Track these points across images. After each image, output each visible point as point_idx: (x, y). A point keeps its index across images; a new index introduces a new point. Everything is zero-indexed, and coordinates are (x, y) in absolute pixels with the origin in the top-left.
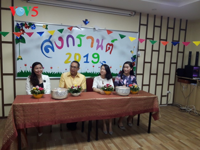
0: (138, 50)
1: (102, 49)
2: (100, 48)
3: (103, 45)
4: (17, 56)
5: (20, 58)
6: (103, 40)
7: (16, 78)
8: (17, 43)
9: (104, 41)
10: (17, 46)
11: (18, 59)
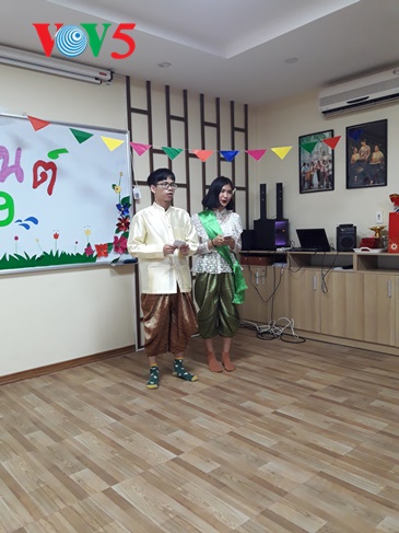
0: (134, 183)
1: (20, 178)
2: (13, 176)
3: (22, 165)
6: (19, 149)
9: (23, 153)
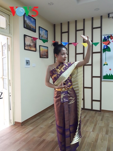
4: (104, 62)
5: (106, 64)
7: (102, 80)
8: (104, 52)
10: (104, 54)
11: (104, 65)
